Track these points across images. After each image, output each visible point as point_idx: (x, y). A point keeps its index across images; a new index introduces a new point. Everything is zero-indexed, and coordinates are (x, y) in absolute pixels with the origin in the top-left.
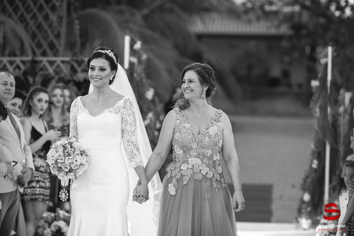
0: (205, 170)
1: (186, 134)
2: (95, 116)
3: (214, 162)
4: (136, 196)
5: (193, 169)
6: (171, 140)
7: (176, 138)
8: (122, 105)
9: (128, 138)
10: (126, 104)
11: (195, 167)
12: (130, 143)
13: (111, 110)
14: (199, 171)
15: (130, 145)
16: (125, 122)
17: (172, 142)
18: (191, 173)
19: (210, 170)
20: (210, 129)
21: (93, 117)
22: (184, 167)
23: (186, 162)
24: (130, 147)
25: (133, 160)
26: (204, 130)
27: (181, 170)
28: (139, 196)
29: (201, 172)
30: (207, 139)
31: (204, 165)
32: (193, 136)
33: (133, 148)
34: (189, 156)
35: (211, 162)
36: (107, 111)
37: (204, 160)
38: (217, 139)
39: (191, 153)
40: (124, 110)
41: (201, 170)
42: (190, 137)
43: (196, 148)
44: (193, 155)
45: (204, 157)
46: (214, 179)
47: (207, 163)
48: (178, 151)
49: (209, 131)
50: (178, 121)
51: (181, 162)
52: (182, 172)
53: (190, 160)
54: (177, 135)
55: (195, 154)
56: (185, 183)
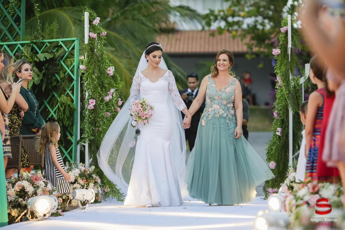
0: (221, 112)
1: (212, 91)
2: (154, 83)
3: (228, 107)
4: (185, 124)
5: (214, 111)
6: (205, 94)
7: (207, 92)
8: (168, 75)
9: (175, 93)
10: (170, 74)
11: (215, 110)
12: (177, 96)
13: (163, 78)
14: (218, 112)
15: (176, 97)
16: (171, 84)
17: (205, 95)
18: (214, 113)
19: (225, 112)
20: (227, 89)
21: (153, 83)
22: (210, 110)
23: (211, 107)
24: (177, 98)
25: (181, 105)
26: (223, 89)
27: (208, 111)
28: (186, 124)
29: (219, 113)
30: (224, 94)
31: (221, 109)
32: (216, 92)
33: (179, 99)
34: (213, 104)
35: (226, 108)
36: (160, 79)
37: (221, 107)
38: (230, 95)
39: (214, 102)
40: (169, 78)
41: (219, 112)
42: (214, 93)
43: (217, 99)
44: (216, 103)
45: (222, 105)
46: (227, 118)
47: (223, 108)
48: (208, 101)
49: (226, 90)
50: (209, 82)
51: (209, 107)
52: (209, 113)
53: (213, 106)
54: (208, 90)
55: (217, 103)
56: (210, 119)
